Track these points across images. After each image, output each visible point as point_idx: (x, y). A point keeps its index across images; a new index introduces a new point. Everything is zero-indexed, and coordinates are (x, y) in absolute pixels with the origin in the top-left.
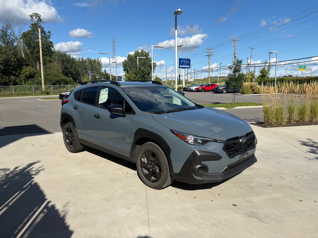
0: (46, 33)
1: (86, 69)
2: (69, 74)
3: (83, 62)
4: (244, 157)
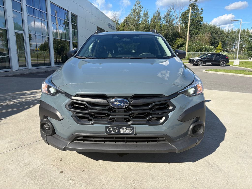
0: (199, 10)
1: (234, 39)
3: (232, 32)
4: (119, 131)
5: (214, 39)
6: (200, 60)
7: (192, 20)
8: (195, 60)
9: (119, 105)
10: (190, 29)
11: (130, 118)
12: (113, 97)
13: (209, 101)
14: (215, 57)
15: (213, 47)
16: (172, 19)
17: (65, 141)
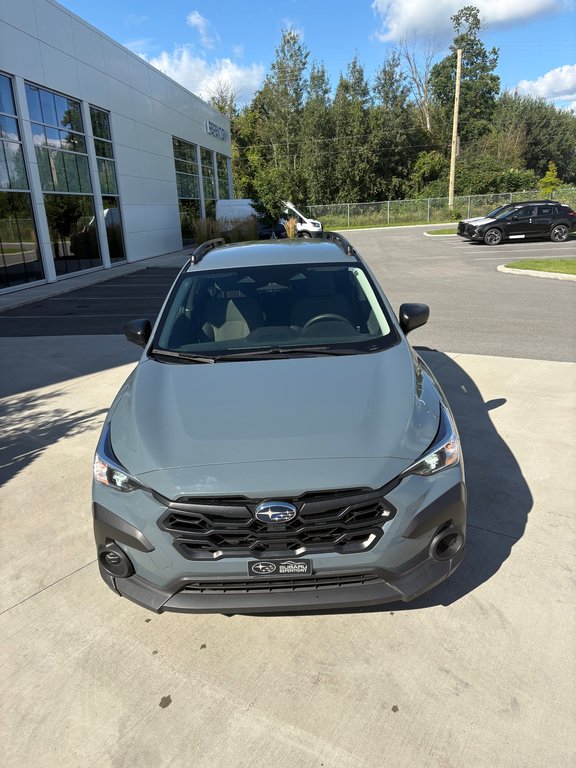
0: (487, 54)
2: (543, 157)
4: (278, 569)
5: (536, 143)
6: (490, 226)
7: (466, 87)
8: (475, 227)
9: (274, 516)
10: (459, 118)
11: (298, 541)
12: (260, 501)
13: (501, 402)
14: (535, 213)
15: (530, 172)
16: (400, 90)
17: (160, 592)
